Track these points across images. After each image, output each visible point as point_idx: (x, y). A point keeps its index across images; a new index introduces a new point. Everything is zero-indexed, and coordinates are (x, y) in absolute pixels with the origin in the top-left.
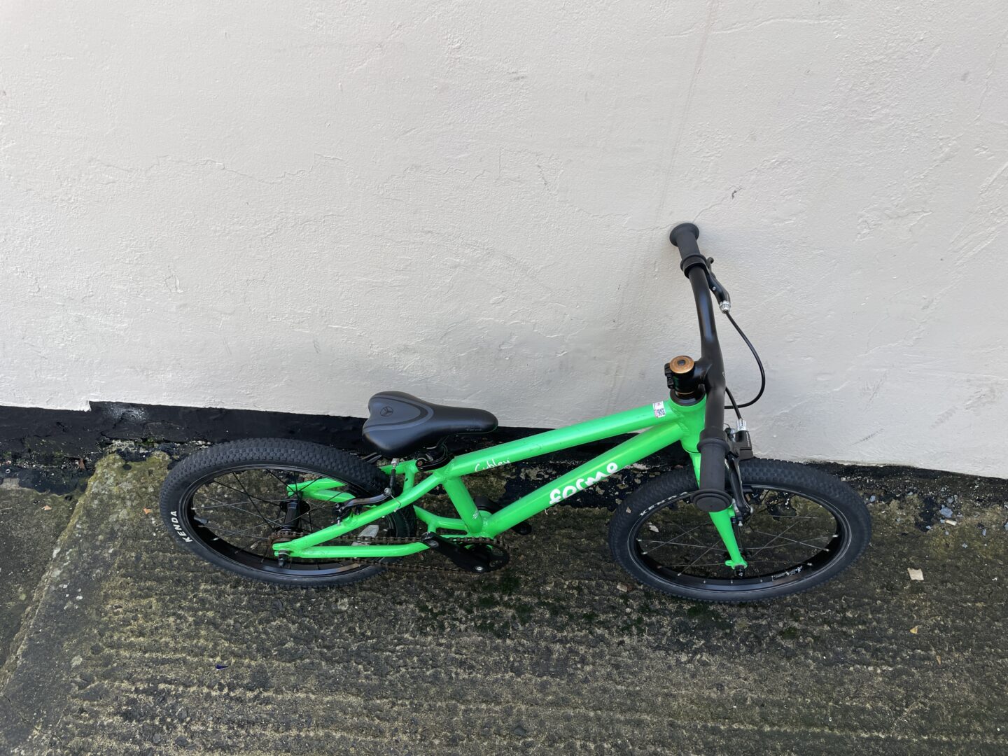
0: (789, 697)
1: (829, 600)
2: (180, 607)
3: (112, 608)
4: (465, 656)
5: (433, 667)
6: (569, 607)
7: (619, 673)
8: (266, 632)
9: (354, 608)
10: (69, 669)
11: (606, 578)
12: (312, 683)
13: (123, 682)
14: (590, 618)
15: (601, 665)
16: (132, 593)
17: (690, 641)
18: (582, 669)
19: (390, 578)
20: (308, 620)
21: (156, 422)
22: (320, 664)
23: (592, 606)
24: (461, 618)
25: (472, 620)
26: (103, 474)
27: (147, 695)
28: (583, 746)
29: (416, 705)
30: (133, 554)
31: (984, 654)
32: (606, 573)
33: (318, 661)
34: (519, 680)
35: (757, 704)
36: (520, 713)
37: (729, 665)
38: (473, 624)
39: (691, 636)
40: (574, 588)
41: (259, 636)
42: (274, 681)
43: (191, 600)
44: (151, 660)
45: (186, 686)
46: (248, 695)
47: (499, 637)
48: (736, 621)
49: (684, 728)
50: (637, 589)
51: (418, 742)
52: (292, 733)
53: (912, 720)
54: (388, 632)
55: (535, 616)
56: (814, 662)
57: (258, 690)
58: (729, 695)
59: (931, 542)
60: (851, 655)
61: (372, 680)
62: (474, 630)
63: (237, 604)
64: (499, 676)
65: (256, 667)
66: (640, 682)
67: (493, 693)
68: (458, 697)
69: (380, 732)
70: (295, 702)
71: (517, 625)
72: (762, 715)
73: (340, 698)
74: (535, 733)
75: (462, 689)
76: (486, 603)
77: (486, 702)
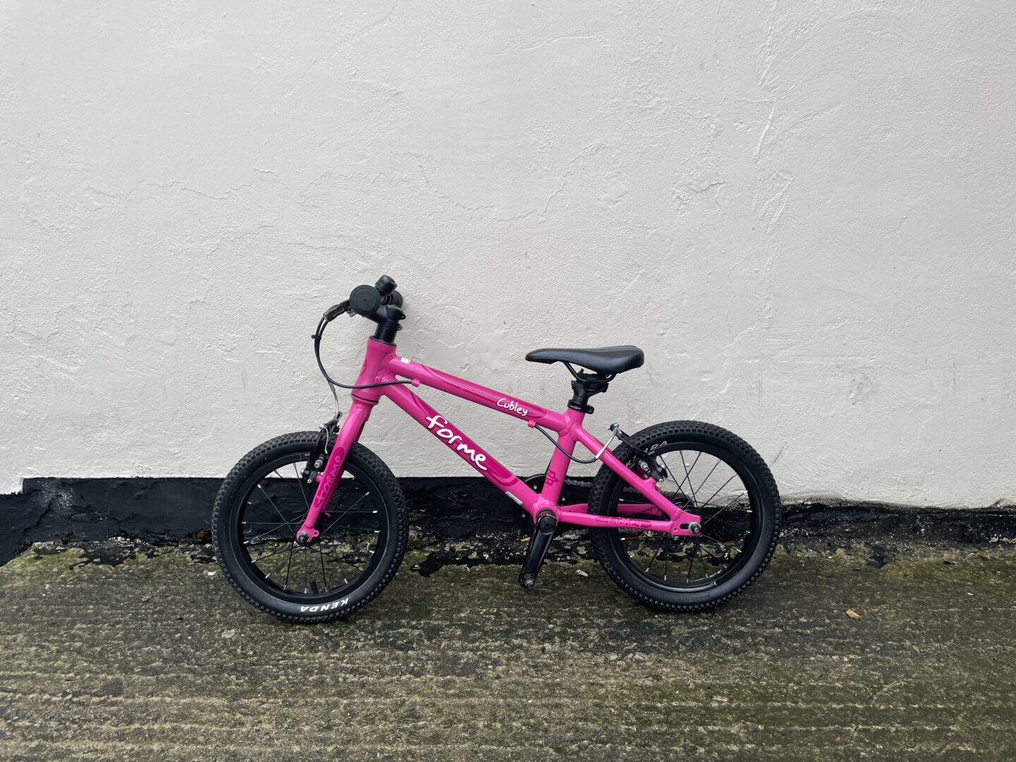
0: (740, 681)
1: (778, 612)
2: (47, 640)
4: (357, 666)
5: (317, 674)
6: (484, 625)
7: (536, 671)
8: (133, 656)
9: (240, 634)
11: (528, 607)
12: (171, 690)
14: (507, 634)
15: (516, 665)
17: (621, 644)
18: (493, 671)
20: (185, 645)
22: (186, 677)
23: (510, 625)
24: (360, 638)
25: (370, 640)
28: (489, 726)
29: (289, 702)
30: (15, 607)
31: (970, 643)
32: (528, 603)
33: (185, 675)
34: (418, 679)
35: (700, 688)
36: (415, 703)
37: (666, 660)
38: (372, 642)
39: (622, 641)
40: (490, 614)
41: (125, 658)
42: (128, 689)
43: (62, 636)
45: (24, 694)
46: (93, 700)
47: (402, 650)
48: (673, 629)
49: (613, 707)
51: (283, 729)
52: (133, 727)
53: (895, 694)
54: (272, 652)
55: (444, 634)
56: (767, 654)
57: (106, 697)
58: (667, 682)
59: (887, 574)
60: (808, 647)
61: (243, 686)
62: (372, 646)
63: (110, 637)
64: (395, 678)
65: (112, 679)
66: (562, 676)
67: (384, 691)
68: (342, 695)
69: (239, 723)
70: (147, 704)
71: (423, 641)
72: (707, 695)
73: (200, 700)
74: (429, 718)
75: (348, 689)
76: (391, 627)
77: (375, 698)
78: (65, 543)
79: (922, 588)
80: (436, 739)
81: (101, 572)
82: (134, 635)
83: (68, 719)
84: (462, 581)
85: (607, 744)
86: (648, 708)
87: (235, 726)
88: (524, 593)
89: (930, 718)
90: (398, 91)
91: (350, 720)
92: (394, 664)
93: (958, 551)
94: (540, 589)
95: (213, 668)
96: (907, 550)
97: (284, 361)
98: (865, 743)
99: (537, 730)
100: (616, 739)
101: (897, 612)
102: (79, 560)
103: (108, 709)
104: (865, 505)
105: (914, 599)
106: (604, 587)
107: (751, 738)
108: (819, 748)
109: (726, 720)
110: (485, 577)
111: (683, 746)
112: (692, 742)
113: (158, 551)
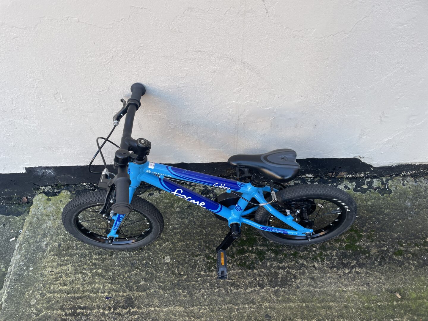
0: (404, 286)
1: (416, 234)
2: (85, 269)
3: (48, 272)
4: (233, 280)
5: (217, 289)
7: (315, 282)
8: (129, 277)
9: (173, 260)
10: (29, 306)
12: (156, 302)
13: (58, 311)
14: (295, 255)
15: (305, 279)
16: (58, 263)
17: (349, 262)
18: (295, 283)
19: (190, 243)
20: (150, 269)
21: (61, 175)
22: (159, 291)
23: (295, 248)
24: (229, 261)
25: (234, 261)
26: (37, 204)
27: (72, 316)
29: (212, 308)
30: (57, 244)
34: (263, 290)
35: (389, 291)
36: (266, 308)
37: (370, 272)
38: (235, 263)
39: (349, 260)
41: (126, 279)
42: (136, 302)
43: (89, 265)
44: (72, 297)
45: (91, 309)
46: (124, 311)
47: (250, 268)
48: (371, 250)
49: (353, 307)
54: (192, 271)
55: (267, 256)
56: (413, 267)
57: (129, 308)
58: (373, 288)
61: (187, 297)
62: (236, 267)
63: (113, 264)
64: (253, 289)
65: (126, 296)
67: (250, 298)
71: (258, 262)
72: (391, 297)
73: (172, 308)
74: (276, 317)
75: (235, 298)
77: (248, 303)
97: (163, 118)
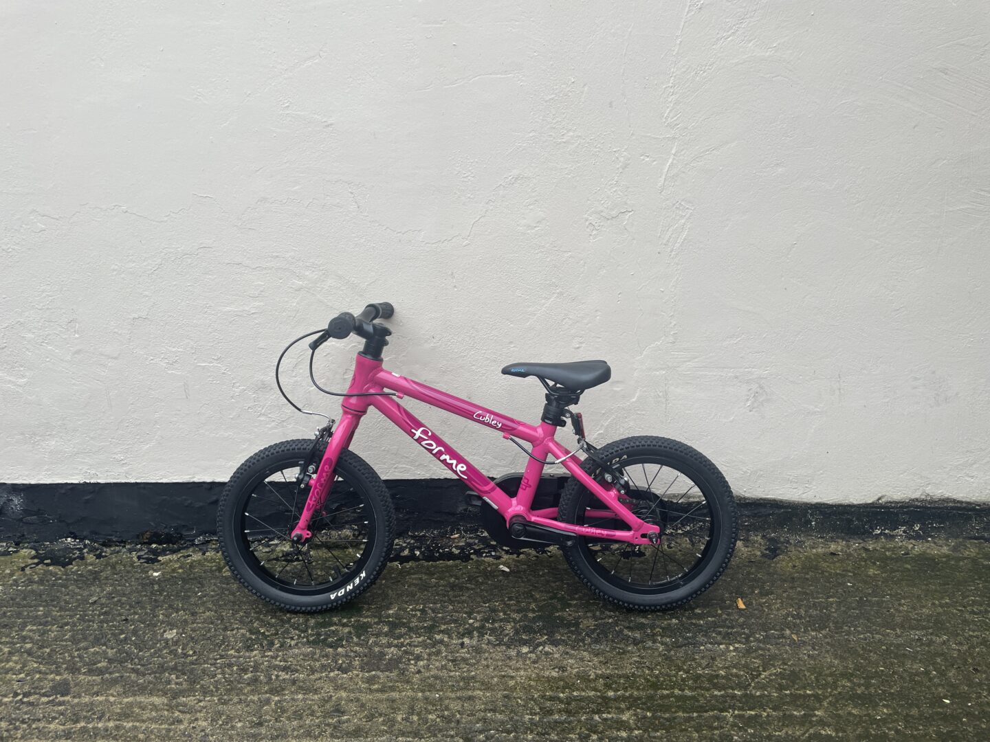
4: (290, 663)
5: (252, 672)
6: (410, 622)
7: (454, 665)
8: (80, 656)
9: (181, 635)
11: (451, 602)
12: (115, 690)
14: (431, 630)
15: (437, 660)
17: (533, 637)
18: (415, 666)
19: (227, 614)
20: (129, 646)
22: (129, 677)
23: (435, 621)
24: (294, 637)
25: (303, 638)
28: (403, 719)
29: (225, 700)
31: (844, 632)
32: (452, 599)
33: (128, 674)
34: (345, 675)
35: (600, 678)
36: (340, 699)
37: (573, 652)
38: (305, 640)
39: (534, 634)
40: (416, 610)
41: (73, 659)
42: (75, 689)
43: (13, 638)
46: (42, 700)
47: (331, 647)
48: (582, 622)
49: (520, 698)
50: (482, 606)
51: (218, 726)
52: (79, 726)
53: (771, 680)
54: (211, 651)
55: (373, 630)
56: (662, 645)
57: (54, 696)
58: (571, 673)
59: (778, 565)
60: (700, 638)
61: (182, 685)
62: (304, 644)
63: (59, 638)
64: (324, 674)
65: (60, 680)
66: (477, 669)
67: (313, 687)
68: (274, 692)
69: (177, 721)
70: (92, 703)
71: (352, 638)
72: (606, 685)
73: (142, 699)
74: (353, 713)
75: (280, 686)
76: (324, 625)
77: (304, 694)
78: (17, 544)
79: (807, 579)
80: (357, 732)
81: (51, 573)
82: (81, 636)
83: (18, 720)
84: (392, 578)
85: (511, 733)
86: (551, 699)
87: (173, 724)
88: (449, 590)
89: (799, 703)
90: (329, 122)
91: (280, 716)
92: (324, 661)
93: (844, 542)
94: (464, 585)
95: (155, 668)
96: (799, 542)
97: (224, 373)
98: (740, 728)
99: (450, 721)
100: (520, 729)
101: (782, 603)
102: (30, 561)
103: (56, 708)
104: (762, 501)
105: (799, 589)
106: (523, 582)
107: (639, 725)
108: (698, 732)
109: (620, 708)
110: (414, 574)
111: (578, 734)
112: (587, 730)
113: (105, 552)
